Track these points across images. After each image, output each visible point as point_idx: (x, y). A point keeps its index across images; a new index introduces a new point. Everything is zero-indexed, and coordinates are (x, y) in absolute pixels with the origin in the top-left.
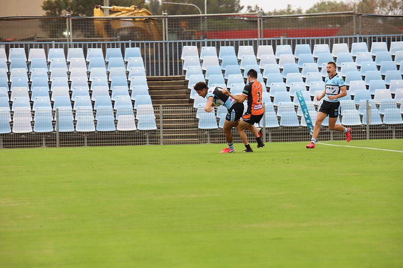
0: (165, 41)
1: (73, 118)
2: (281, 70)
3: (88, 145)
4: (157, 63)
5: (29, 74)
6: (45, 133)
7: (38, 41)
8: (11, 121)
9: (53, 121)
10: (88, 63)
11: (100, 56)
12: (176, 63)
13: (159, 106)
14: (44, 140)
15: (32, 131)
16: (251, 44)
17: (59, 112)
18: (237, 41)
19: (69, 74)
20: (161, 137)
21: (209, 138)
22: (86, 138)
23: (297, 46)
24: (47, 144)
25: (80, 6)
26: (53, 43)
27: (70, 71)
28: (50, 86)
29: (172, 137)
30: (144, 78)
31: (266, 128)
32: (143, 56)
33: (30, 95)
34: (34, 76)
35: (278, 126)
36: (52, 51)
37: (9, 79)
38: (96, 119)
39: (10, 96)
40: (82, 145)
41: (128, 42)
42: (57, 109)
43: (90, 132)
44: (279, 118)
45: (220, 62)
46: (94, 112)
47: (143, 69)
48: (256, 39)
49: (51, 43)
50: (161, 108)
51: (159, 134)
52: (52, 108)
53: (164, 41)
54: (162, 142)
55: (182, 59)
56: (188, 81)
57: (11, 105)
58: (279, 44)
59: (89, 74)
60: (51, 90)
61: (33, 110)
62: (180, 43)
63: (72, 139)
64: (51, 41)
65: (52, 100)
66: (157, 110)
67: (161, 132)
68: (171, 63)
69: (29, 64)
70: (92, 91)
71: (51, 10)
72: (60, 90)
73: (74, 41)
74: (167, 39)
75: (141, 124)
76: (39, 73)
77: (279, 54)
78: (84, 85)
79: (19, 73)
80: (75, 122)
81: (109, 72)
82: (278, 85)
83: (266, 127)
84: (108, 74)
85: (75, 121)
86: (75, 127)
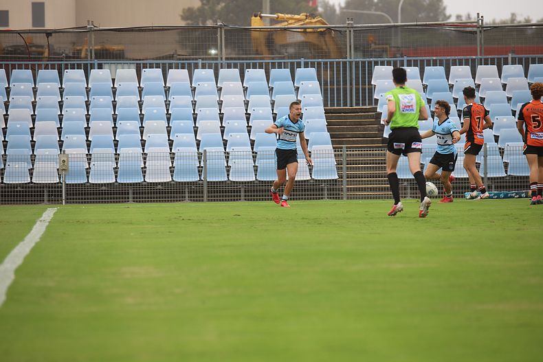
0: (350, 60)
1: (226, 163)
2: (509, 99)
3: (246, 200)
4: (338, 90)
5: (167, 104)
6: (188, 183)
7: (180, 59)
8: (143, 166)
9: (199, 167)
10: (245, 89)
11: (262, 80)
12: (364, 90)
13: (342, 148)
14: (187, 192)
15: (171, 180)
16: (467, 64)
17: (208, 154)
18: (449, 60)
19: (220, 103)
20: (345, 190)
21: (409, 191)
22: (242, 190)
23: (532, 66)
24: (191, 197)
25: (231, 15)
26: (200, 62)
27: (221, 99)
28: (195, 119)
29: (359, 190)
30: (321, 109)
31: (489, 178)
32: (319, 80)
33: (169, 132)
34: (175, 106)
35: (505, 175)
36: (198, 72)
37: (141, 111)
38: (256, 164)
39: (142, 133)
40: (237, 200)
41: (299, 60)
42: (205, 151)
43: (248, 182)
44: (506, 165)
45: (425, 87)
46: (254, 154)
47: (319, 97)
48: (474, 57)
49: (196, 61)
50: (345, 149)
51: (342, 185)
52: (198, 149)
53: (348, 59)
54: (345, 196)
55: (372, 83)
56: (381, 113)
57: (143, 145)
58: (506, 63)
59: (247, 103)
60: (197, 125)
61: (173, 151)
62: (370, 63)
63: (225, 191)
64: (196, 59)
65: (197, 138)
66: (340, 153)
67: (345, 182)
68: (357, 90)
69: (167, 90)
70: (251, 127)
71: (192, 20)
72: (208, 125)
73: (227, 59)
74: (352, 57)
75: (317, 171)
76: (181, 102)
77: (506, 77)
78: (241, 119)
79: (154, 102)
80: (228, 168)
81: (274, 101)
82: (505, 120)
83: (488, 176)
84: (273, 104)
85: (228, 166)
86: (228, 175)
